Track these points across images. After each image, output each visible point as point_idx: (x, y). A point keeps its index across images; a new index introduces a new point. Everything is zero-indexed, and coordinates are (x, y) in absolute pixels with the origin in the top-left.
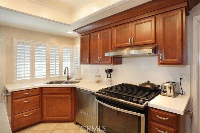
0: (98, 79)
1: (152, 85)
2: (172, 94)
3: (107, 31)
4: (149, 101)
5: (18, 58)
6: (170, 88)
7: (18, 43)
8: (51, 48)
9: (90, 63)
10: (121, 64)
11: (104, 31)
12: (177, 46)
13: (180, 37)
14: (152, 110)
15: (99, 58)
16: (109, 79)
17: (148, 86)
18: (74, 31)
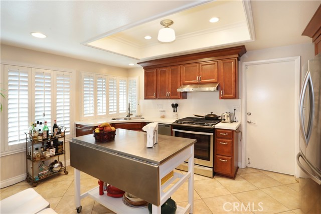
0: (163, 114)
1: (215, 115)
2: (229, 121)
3: (176, 67)
4: (215, 124)
5: (85, 93)
6: (228, 116)
7: (86, 77)
8: (110, 82)
9: (156, 98)
10: (186, 98)
11: (173, 68)
12: (232, 86)
13: (234, 79)
14: (218, 130)
15: (168, 93)
16: (175, 113)
17: (212, 116)
18: (138, 63)
